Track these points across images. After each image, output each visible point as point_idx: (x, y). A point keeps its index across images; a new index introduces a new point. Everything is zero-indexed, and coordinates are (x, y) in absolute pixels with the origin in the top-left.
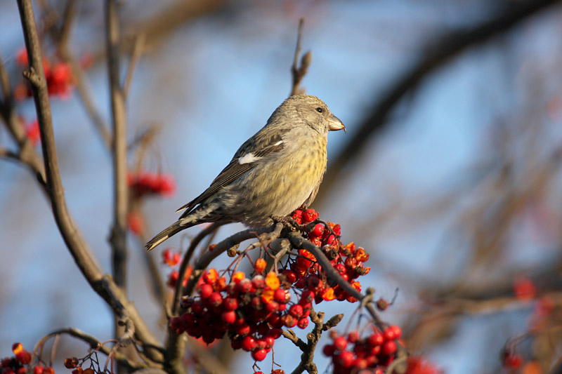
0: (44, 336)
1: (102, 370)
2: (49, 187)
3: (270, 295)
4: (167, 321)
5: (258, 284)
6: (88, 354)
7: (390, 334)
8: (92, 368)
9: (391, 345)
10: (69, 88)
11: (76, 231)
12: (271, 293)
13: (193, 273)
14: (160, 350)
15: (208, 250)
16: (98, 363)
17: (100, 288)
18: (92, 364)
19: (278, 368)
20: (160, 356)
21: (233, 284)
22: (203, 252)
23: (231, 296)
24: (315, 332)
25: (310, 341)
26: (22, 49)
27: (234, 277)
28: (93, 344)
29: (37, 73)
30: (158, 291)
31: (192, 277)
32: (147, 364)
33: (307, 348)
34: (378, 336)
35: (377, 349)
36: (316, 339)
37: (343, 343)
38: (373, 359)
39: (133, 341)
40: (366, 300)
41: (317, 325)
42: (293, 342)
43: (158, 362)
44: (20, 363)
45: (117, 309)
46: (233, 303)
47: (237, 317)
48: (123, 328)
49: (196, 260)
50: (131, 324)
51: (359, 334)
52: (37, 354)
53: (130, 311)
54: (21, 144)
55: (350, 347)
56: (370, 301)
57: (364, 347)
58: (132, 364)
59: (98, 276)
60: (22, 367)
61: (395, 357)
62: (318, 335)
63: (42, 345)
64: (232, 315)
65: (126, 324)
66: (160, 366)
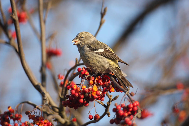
0: (18, 104)
1: (38, 115)
2: (19, 53)
3: (95, 93)
4: (59, 98)
5: (90, 89)
6: (33, 110)
7: (135, 104)
8: (35, 114)
9: (136, 108)
10: (26, 20)
11: (29, 68)
12: (95, 92)
13: (68, 82)
14: (58, 108)
15: (73, 74)
16: (36, 113)
17: (37, 87)
18: (35, 113)
19: (97, 114)
20: (57, 110)
21: (82, 90)
22: (72, 75)
23: (81, 94)
24: (109, 102)
25: (108, 105)
26: (10, 7)
27: (83, 87)
28: (35, 106)
29: (15, 15)
30: (56, 88)
31: (68, 84)
32: (53, 113)
33: (107, 107)
34: (131, 105)
35: (131, 109)
36: (110, 104)
37: (119, 107)
38: (130, 113)
39: (48, 105)
40: (127, 92)
41: (110, 99)
42: (102, 105)
43: (57, 112)
44: (10, 113)
45: (43, 94)
46: (82, 96)
47: (84, 101)
48: (45, 101)
49: (69, 78)
50: (48, 99)
51: (125, 104)
52: (16, 110)
53: (47, 95)
54: (10, 39)
55: (122, 109)
56: (128, 93)
57: (126, 109)
58: (48, 113)
59: (36, 84)
60: (11, 114)
61: (137, 112)
62: (110, 102)
63: (18, 107)
64: (82, 100)
65: (46, 100)
66: (57, 114)
